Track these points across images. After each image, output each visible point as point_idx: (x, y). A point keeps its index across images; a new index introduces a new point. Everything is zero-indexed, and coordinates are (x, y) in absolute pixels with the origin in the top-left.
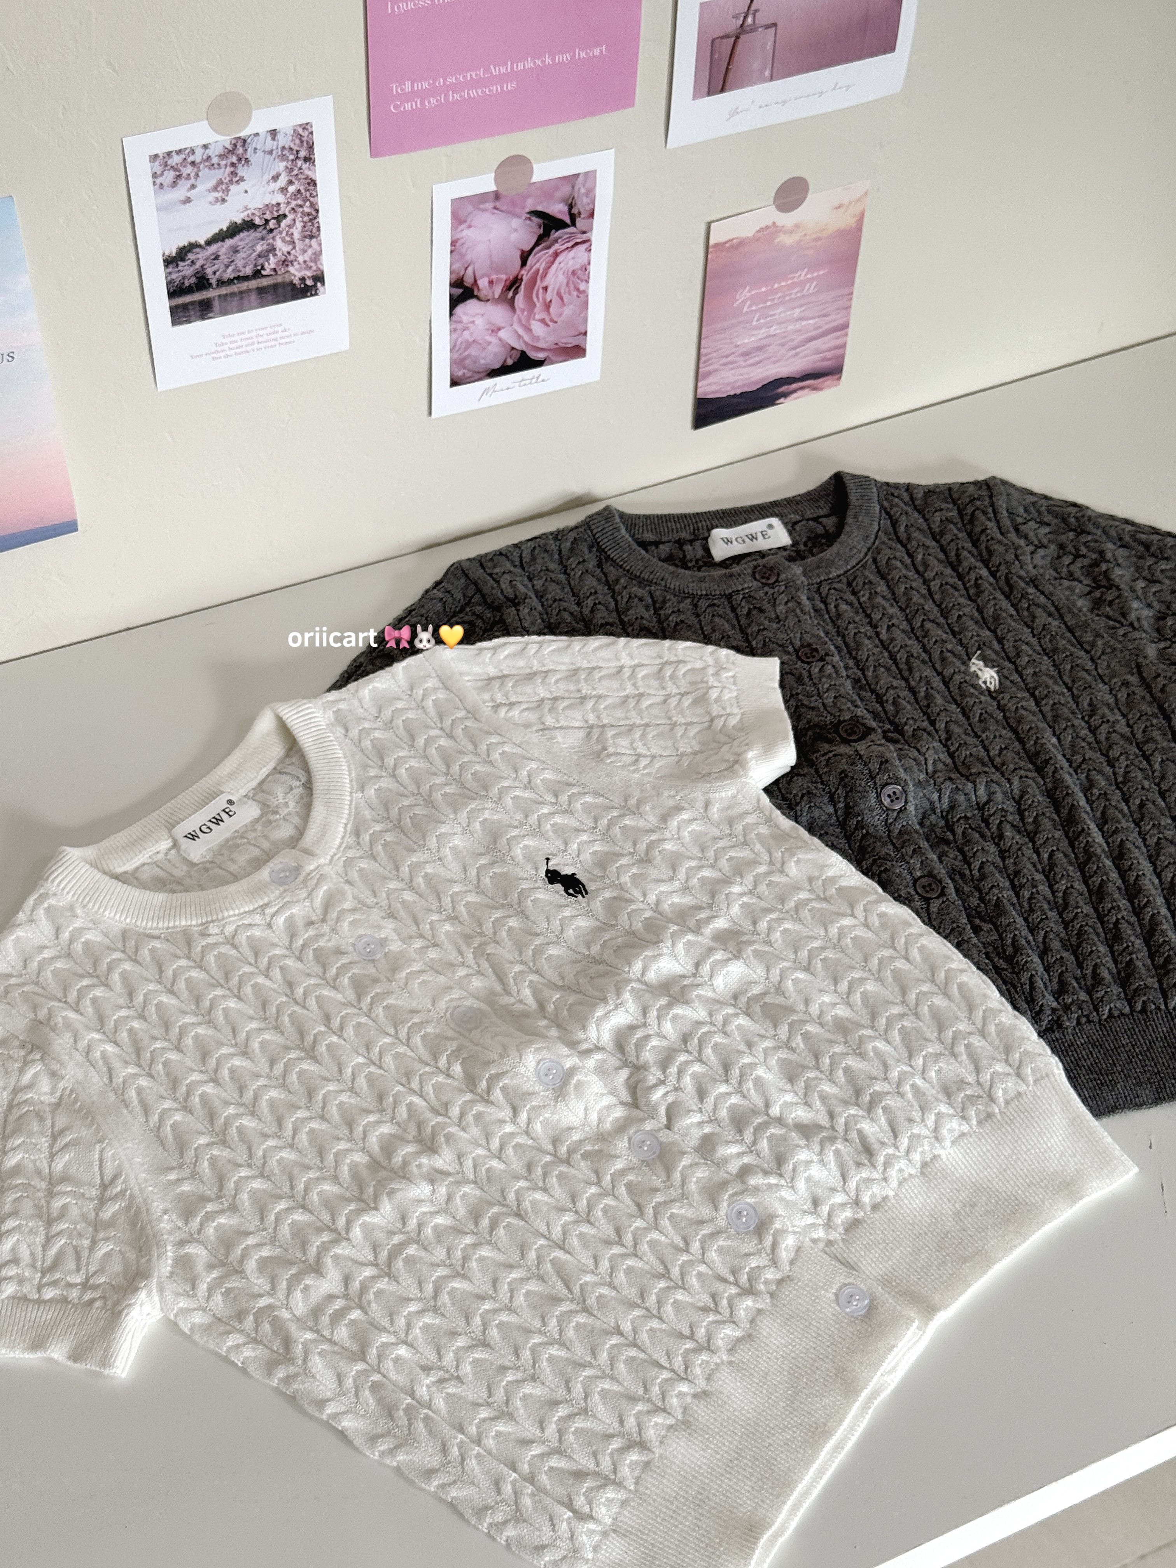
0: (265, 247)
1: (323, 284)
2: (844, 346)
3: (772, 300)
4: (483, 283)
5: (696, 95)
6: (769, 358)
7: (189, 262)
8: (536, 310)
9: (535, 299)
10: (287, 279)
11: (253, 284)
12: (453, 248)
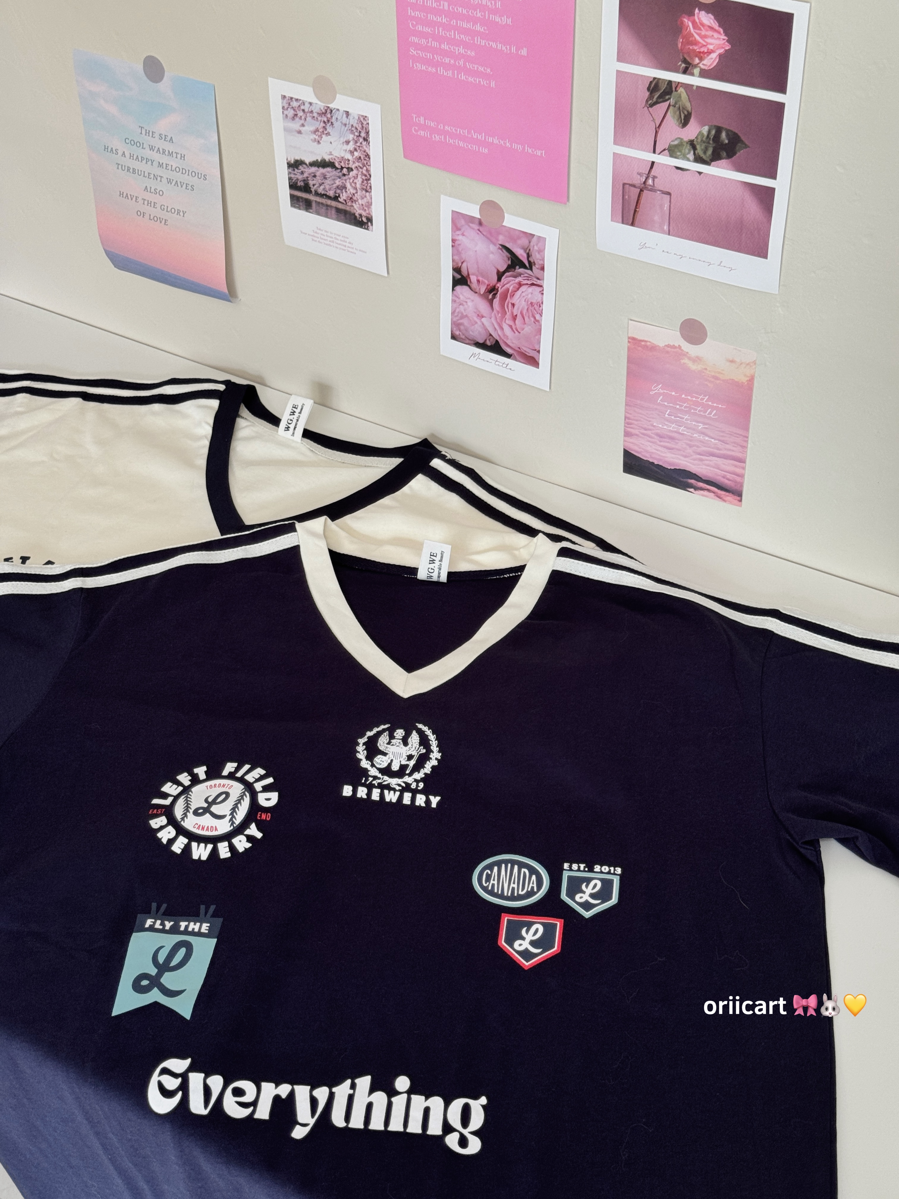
0: (341, 184)
1: (372, 224)
2: (742, 476)
3: (681, 406)
4: (473, 279)
5: (614, 218)
6: (679, 450)
7: (300, 171)
8: (506, 317)
9: (506, 309)
10: (353, 211)
12: (453, 244)
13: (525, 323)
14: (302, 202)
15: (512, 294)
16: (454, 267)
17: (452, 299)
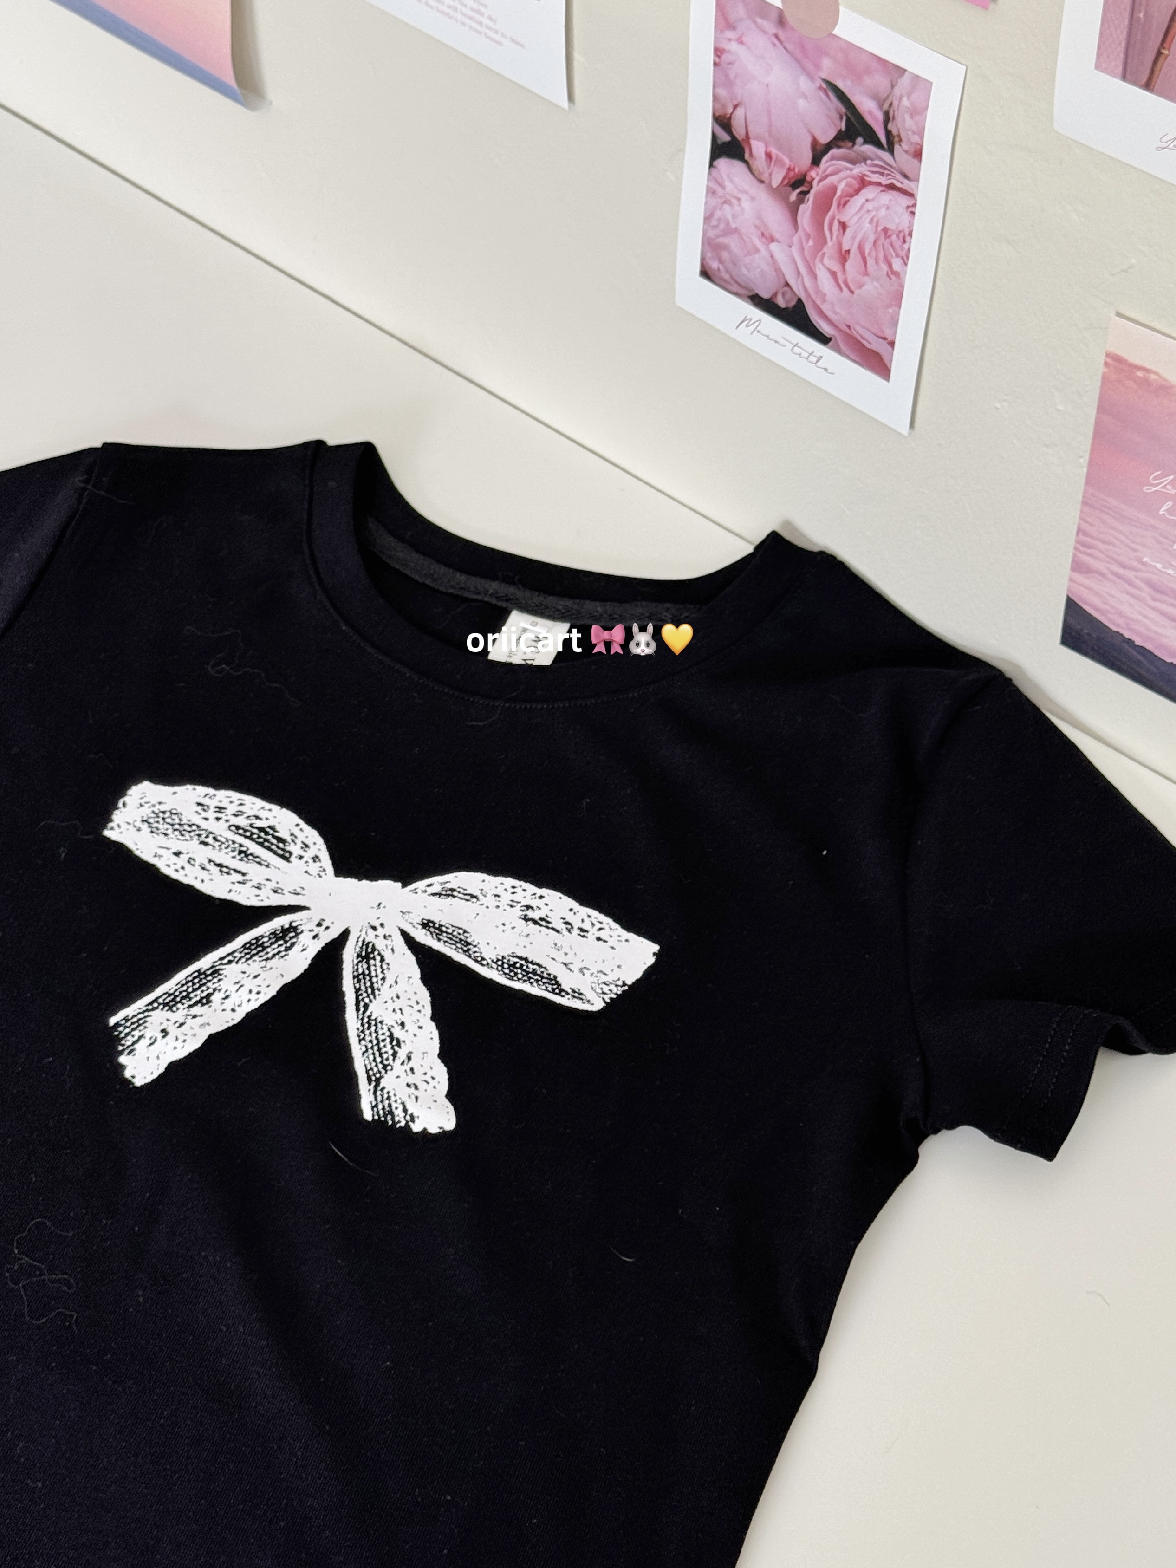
4: (758, 148)
5: (1102, 63)
8: (825, 249)
9: (827, 232)
12: (717, 60)
13: (866, 273)
15: (842, 203)
16: (717, 114)
17: (707, 186)
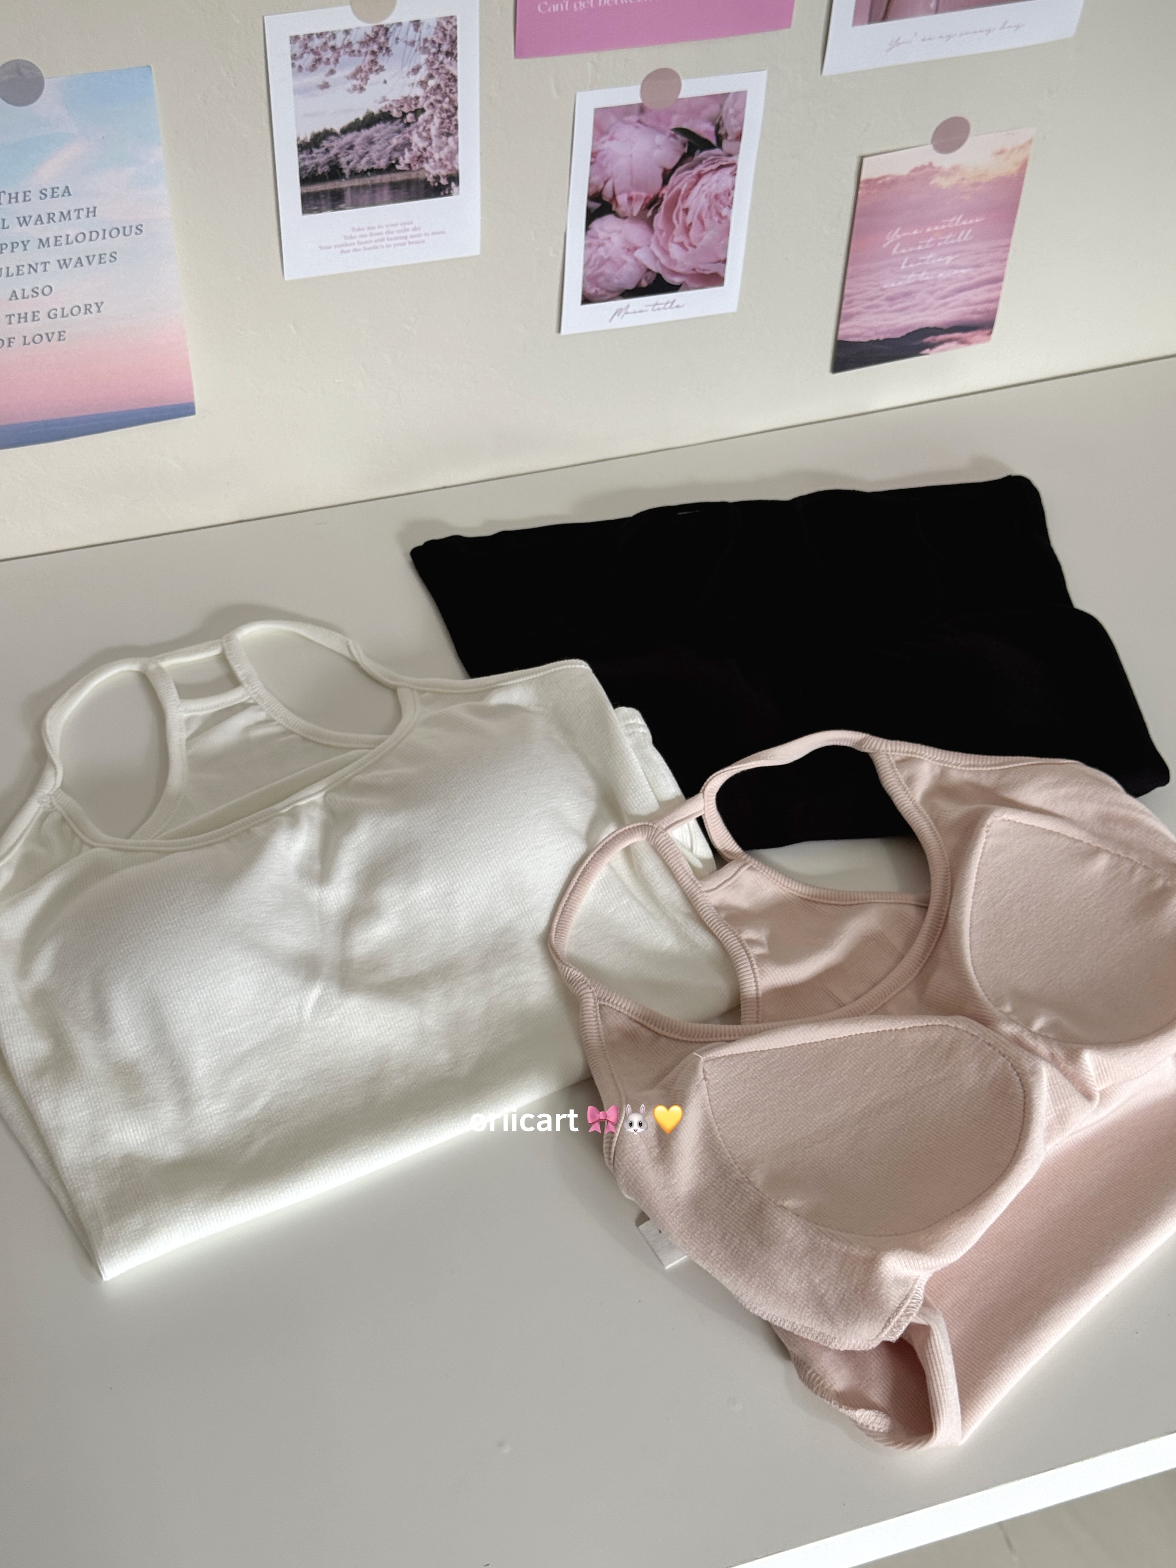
0: (401, 141)
1: (457, 183)
2: (996, 300)
3: (924, 244)
4: (622, 199)
5: (857, 21)
6: (915, 306)
7: (323, 149)
8: (675, 232)
9: (675, 221)
10: (421, 175)
11: (386, 178)
12: (594, 160)
13: (704, 230)
14: (325, 198)
15: (685, 196)
16: (591, 194)
17: (586, 244)
